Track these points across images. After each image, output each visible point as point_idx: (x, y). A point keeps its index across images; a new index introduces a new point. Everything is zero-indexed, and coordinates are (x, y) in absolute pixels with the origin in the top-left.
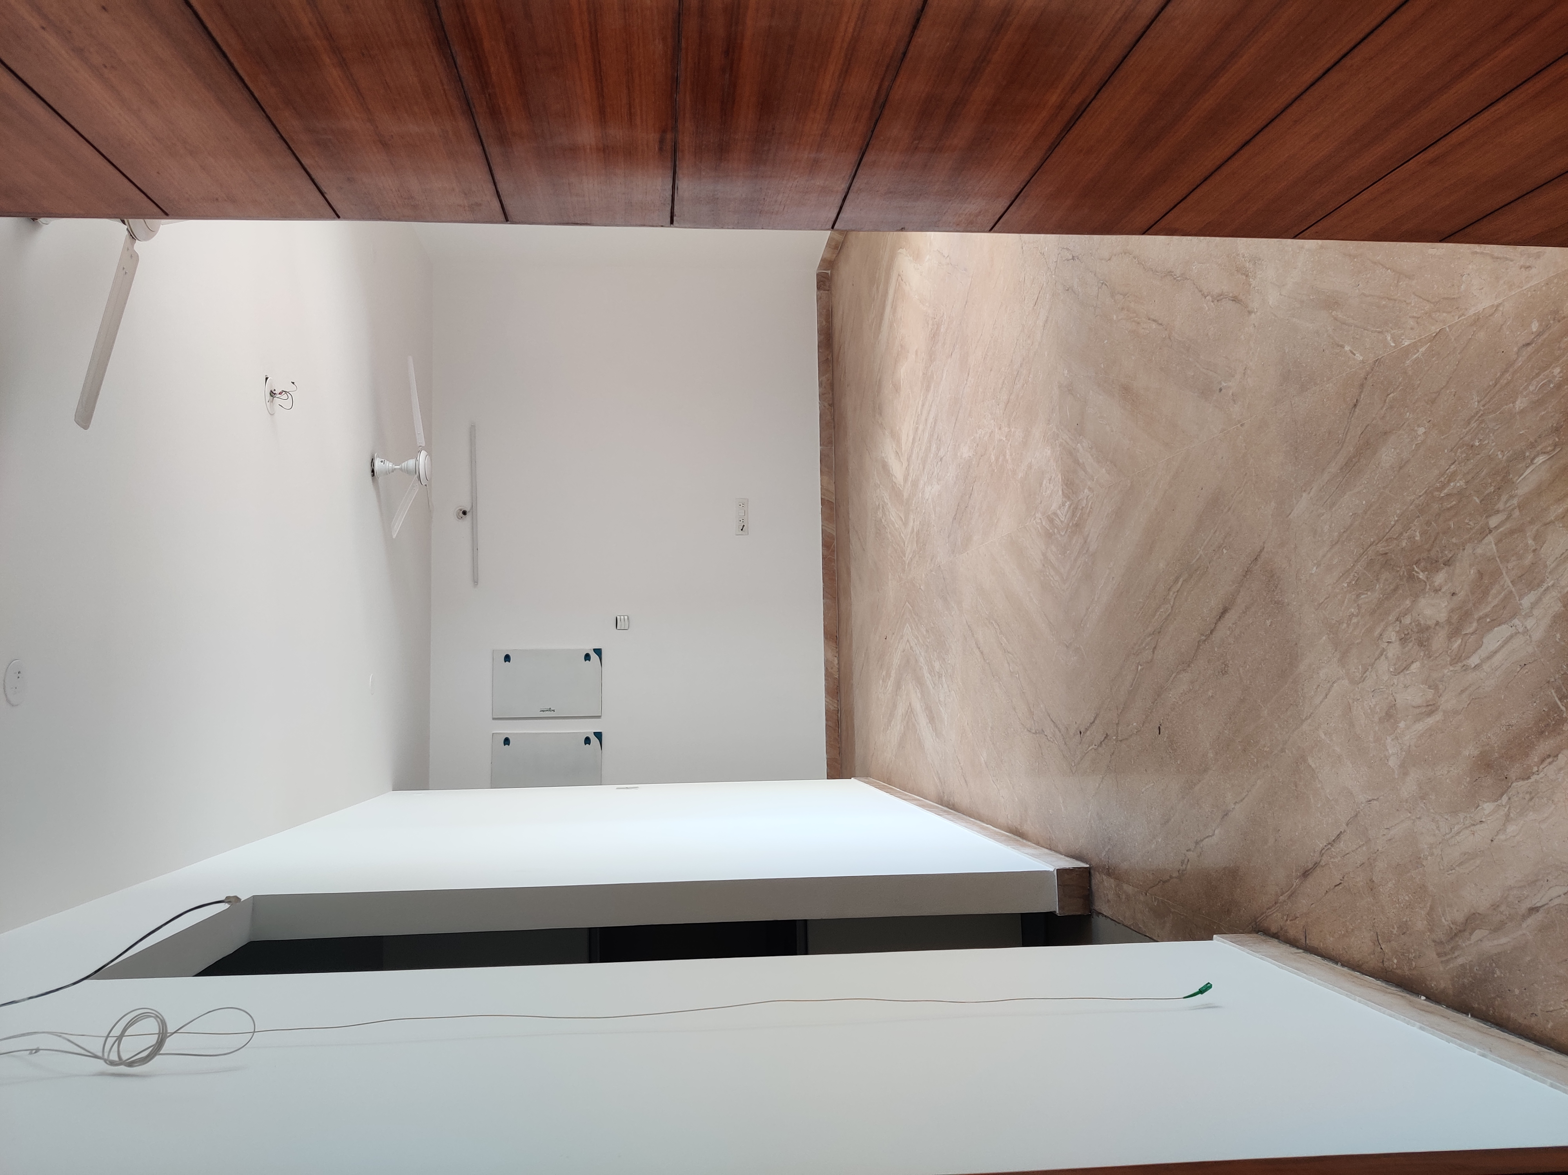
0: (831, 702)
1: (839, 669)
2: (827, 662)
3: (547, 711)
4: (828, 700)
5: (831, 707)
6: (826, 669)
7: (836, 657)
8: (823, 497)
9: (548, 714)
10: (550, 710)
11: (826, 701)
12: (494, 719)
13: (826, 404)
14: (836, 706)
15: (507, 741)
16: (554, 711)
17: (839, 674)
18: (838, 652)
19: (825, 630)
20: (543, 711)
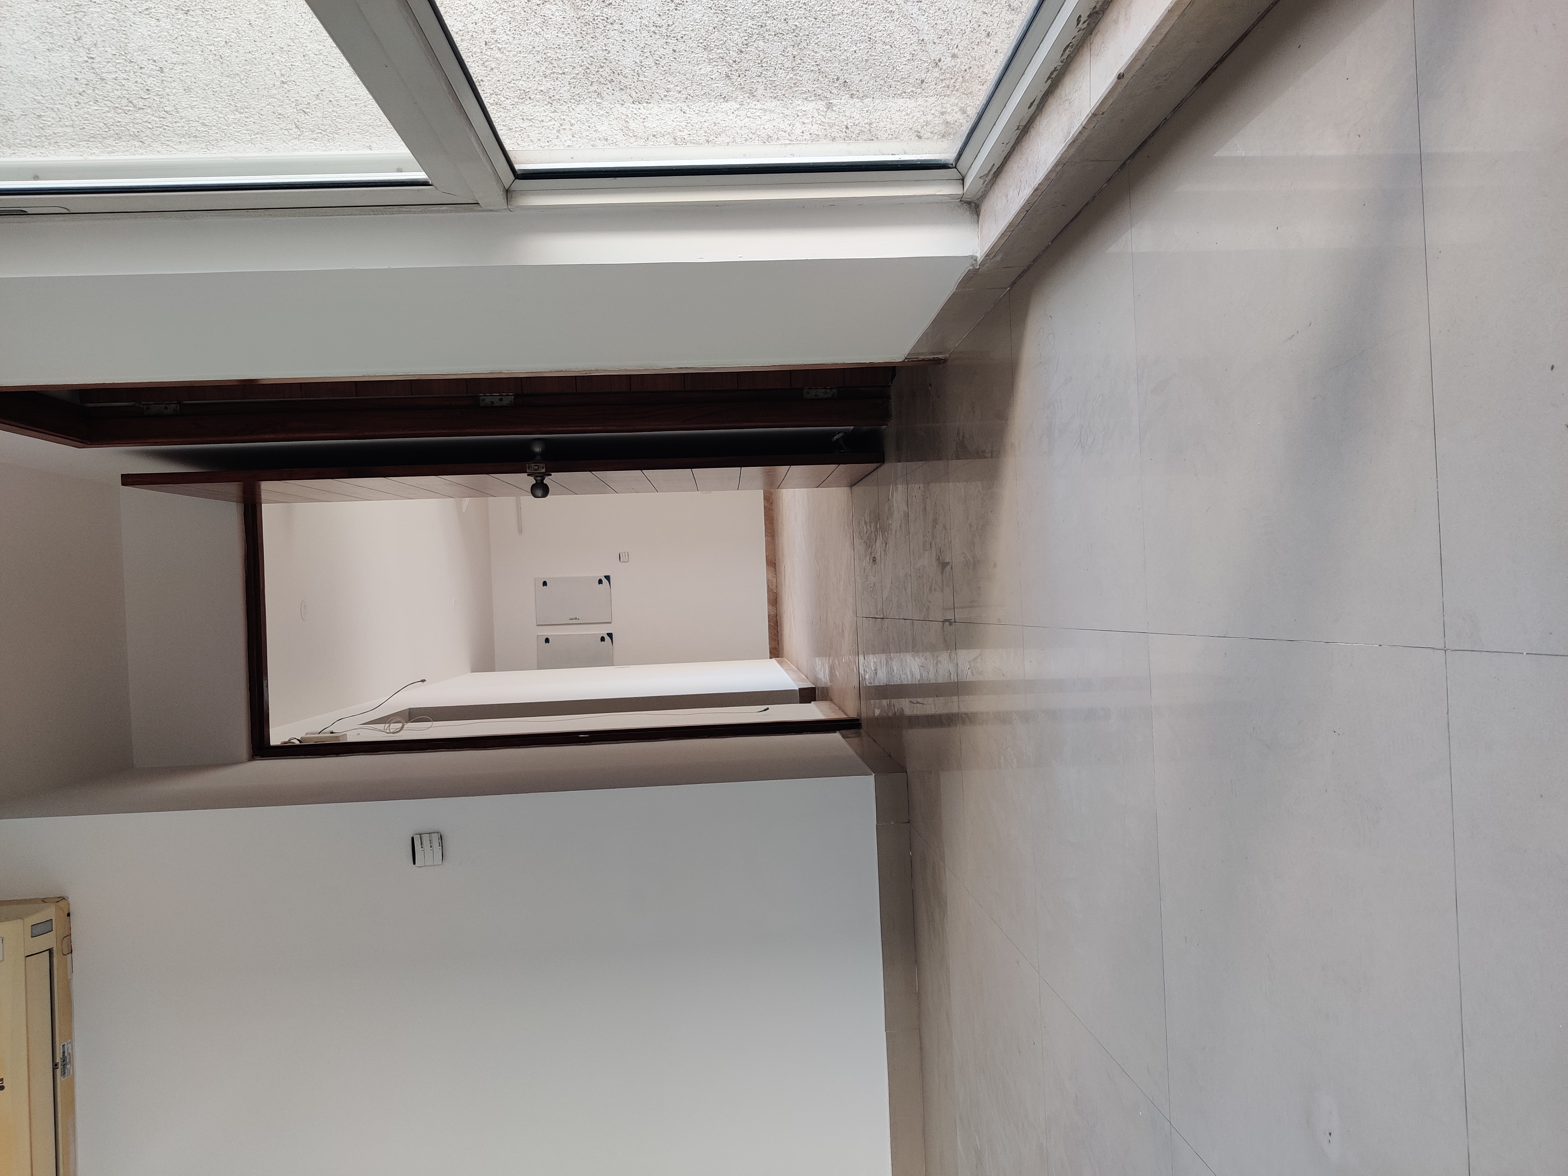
1: (776, 586)
2: (768, 581)
3: (574, 619)
6: (768, 586)
7: (774, 577)
9: (575, 621)
10: (576, 619)
11: (767, 609)
12: (538, 625)
14: (773, 613)
15: (547, 640)
16: (579, 619)
18: (775, 574)
19: (766, 559)
20: (572, 619)
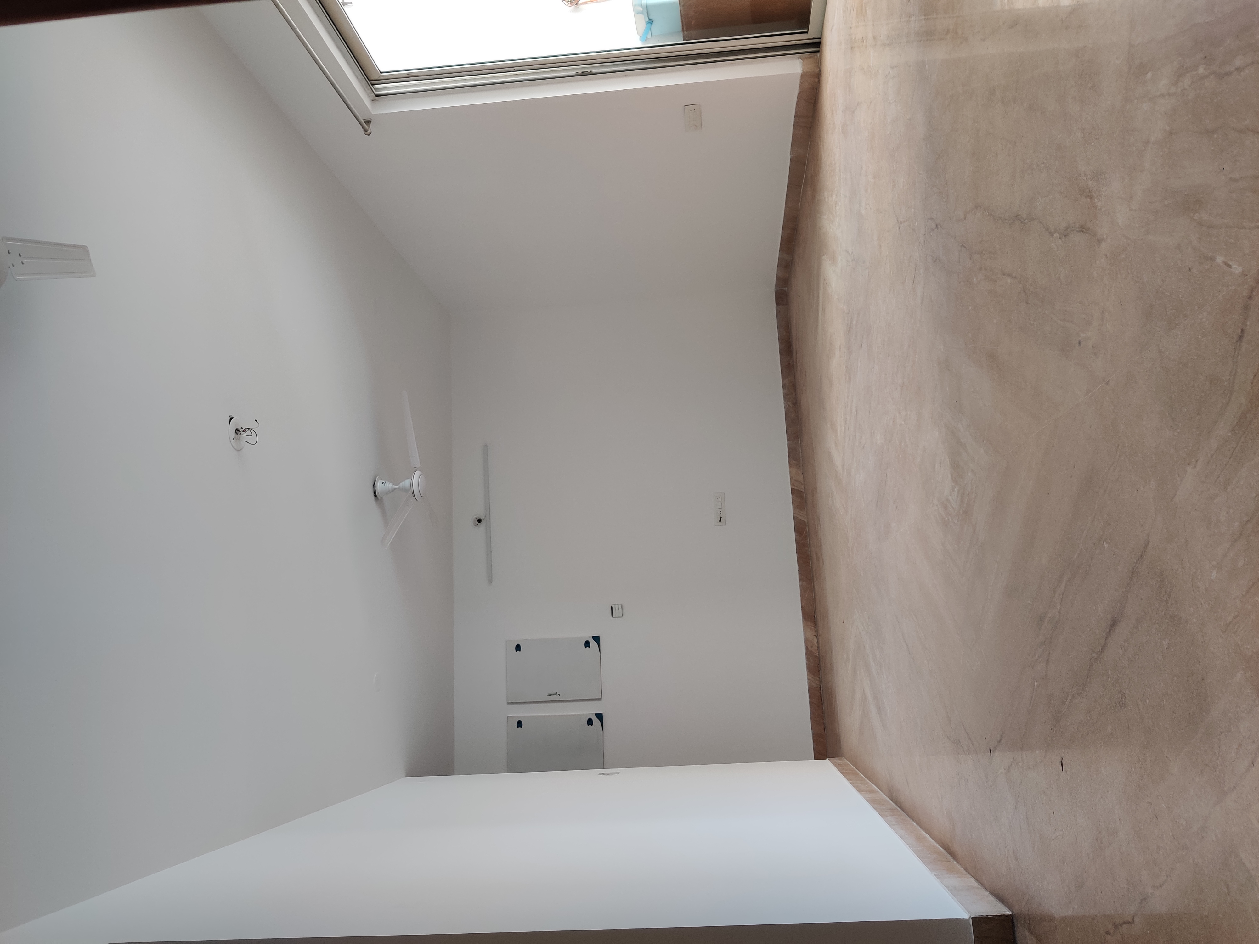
0: (813, 680)
1: (818, 647)
2: (807, 641)
3: (553, 695)
4: (810, 678)
5: (813, 684)
6: (807, 648)
7: (815, 636)
8: (793, 487)
9: (555, 698)
10: (556, 694)
11: (808, 679)
12: (509, 703)
13: (790, 404)
14: (818, 683)
15: (520, 724)
16: (559, 695)
17: (819, 653)
18: (817, 631)
19: (803, 611)
20: (550, 695)
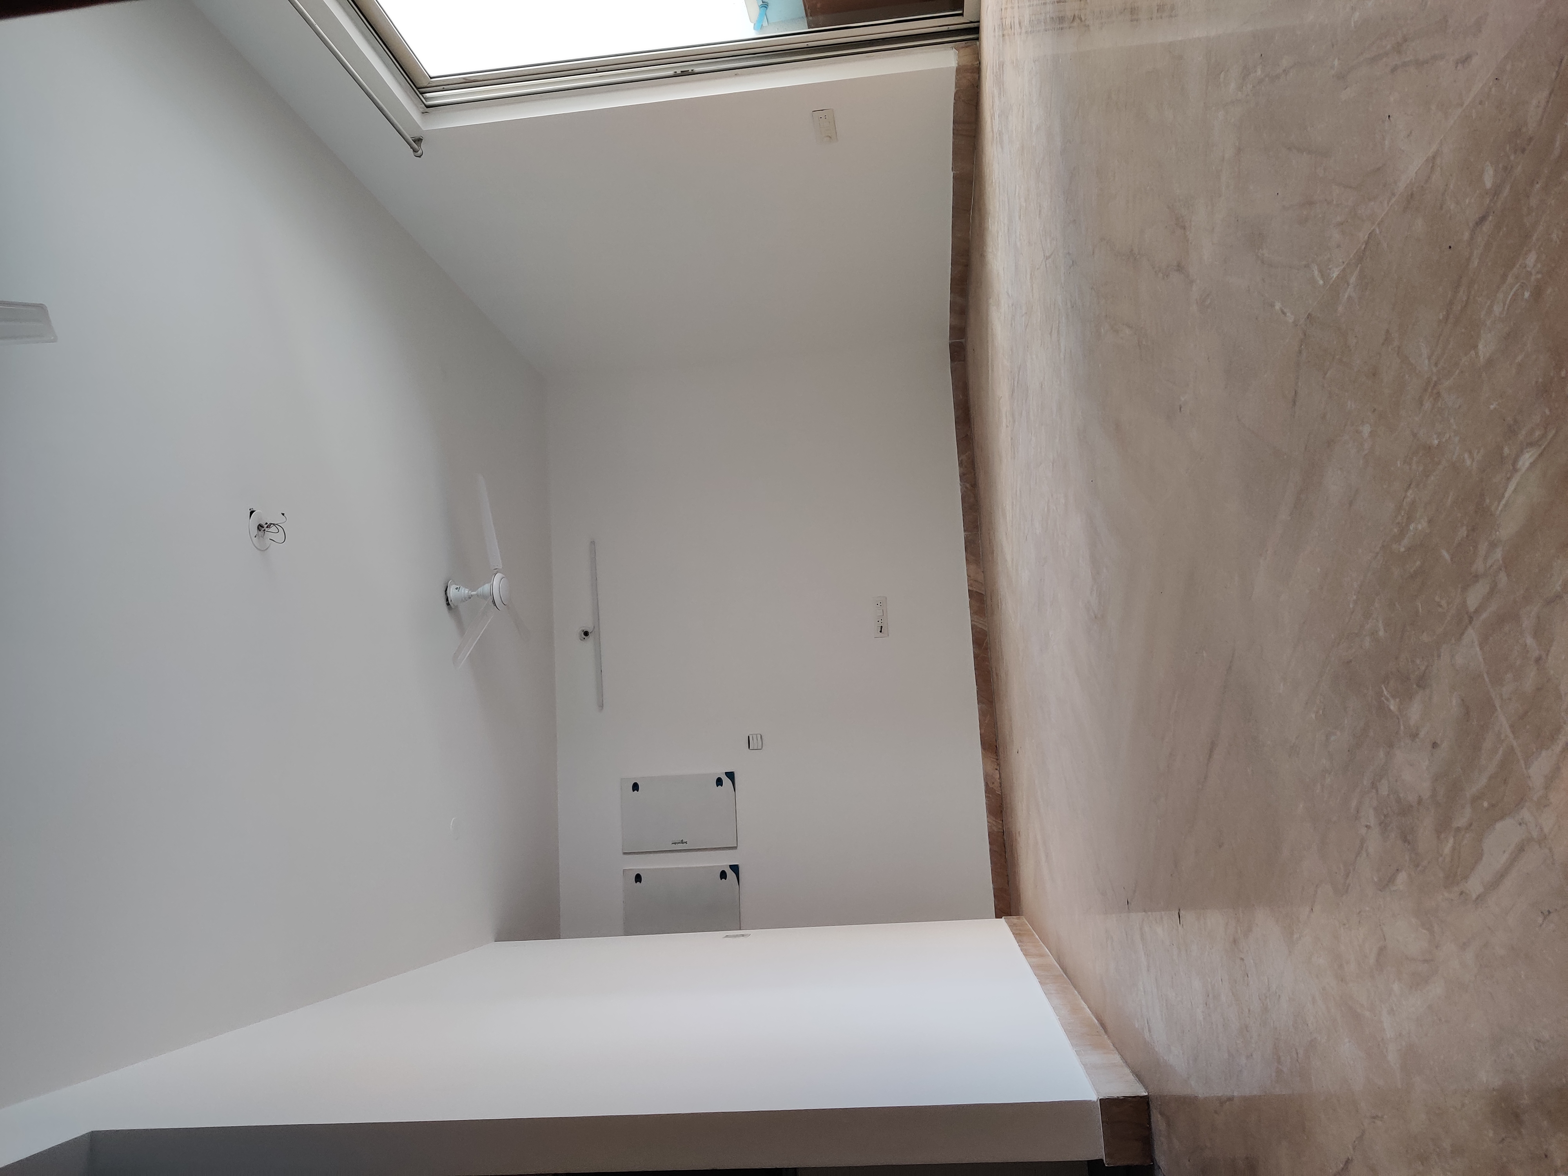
0: (994, 823)
1: (1000, 783)
2: (986, 777)
3: (679, 843)
4: (991, 820)
5: (994, 828)
6: (987, 785)
7: (997, 769)
8: (970, 588)
9: (680, 847)
10: (682, 842)
11: (988, 822)
12: (625, 853)
13: (968, 486)
14: (1000, 827)
15: (638, 878)
16: (686, 842)
17: (1001, 790)
18: (998, 764)
19: (982, 739)
20: (675, 843)
